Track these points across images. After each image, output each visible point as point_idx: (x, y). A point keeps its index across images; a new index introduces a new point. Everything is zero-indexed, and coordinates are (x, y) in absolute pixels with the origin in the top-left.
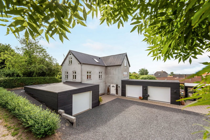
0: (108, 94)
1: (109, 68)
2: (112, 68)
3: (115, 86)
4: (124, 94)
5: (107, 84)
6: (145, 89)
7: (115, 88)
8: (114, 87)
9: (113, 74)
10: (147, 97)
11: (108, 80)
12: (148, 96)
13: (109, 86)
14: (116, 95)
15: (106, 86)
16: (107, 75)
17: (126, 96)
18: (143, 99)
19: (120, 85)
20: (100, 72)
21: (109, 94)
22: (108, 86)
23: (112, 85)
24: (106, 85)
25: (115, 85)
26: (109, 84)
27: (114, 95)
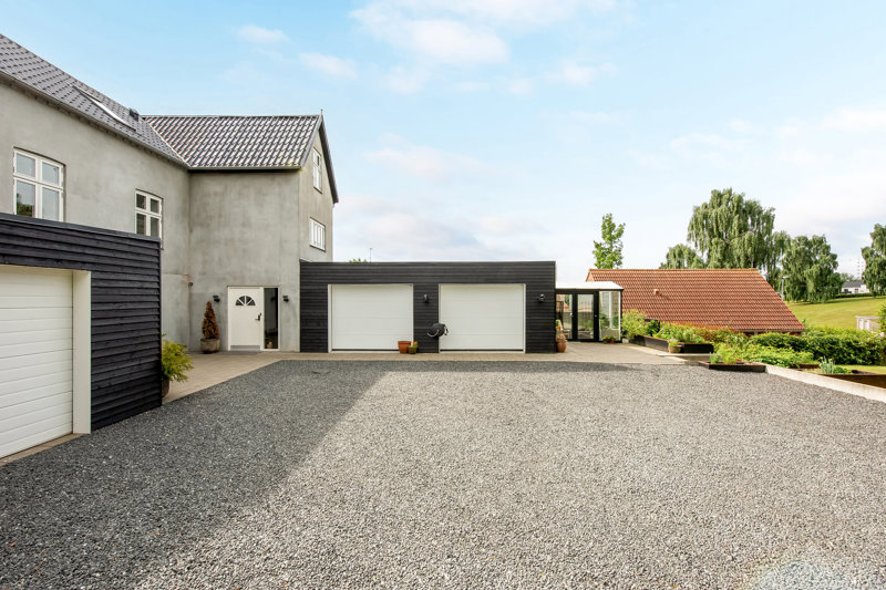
0: (207, 352)
1: (212, 186)
2: (235, 184)
3: (258, 295)
4: (314, 335)
5: (197, 289)
6: (427, 302)
7: (260, 307)
8: (252, 303)
9: (243, 225)
10: (437, 338)
11: (205, 262)
12: (442, 330)
13: (217, 300)
14: (262, 349)
15: (190, 304)
16: (198, 232)
17: (330, 350)
18: (418, 351)
19: (291, 289)
20: (148, 198)
21: (216, 351)
22: (212, 300)
23: (233, 295)
24: (191, 295)
25: (262, 290)
26: (215, 290)
27: (254, 353)
